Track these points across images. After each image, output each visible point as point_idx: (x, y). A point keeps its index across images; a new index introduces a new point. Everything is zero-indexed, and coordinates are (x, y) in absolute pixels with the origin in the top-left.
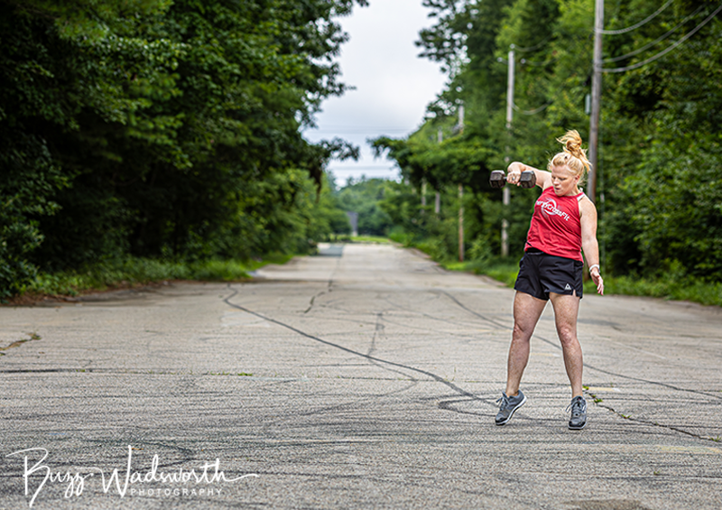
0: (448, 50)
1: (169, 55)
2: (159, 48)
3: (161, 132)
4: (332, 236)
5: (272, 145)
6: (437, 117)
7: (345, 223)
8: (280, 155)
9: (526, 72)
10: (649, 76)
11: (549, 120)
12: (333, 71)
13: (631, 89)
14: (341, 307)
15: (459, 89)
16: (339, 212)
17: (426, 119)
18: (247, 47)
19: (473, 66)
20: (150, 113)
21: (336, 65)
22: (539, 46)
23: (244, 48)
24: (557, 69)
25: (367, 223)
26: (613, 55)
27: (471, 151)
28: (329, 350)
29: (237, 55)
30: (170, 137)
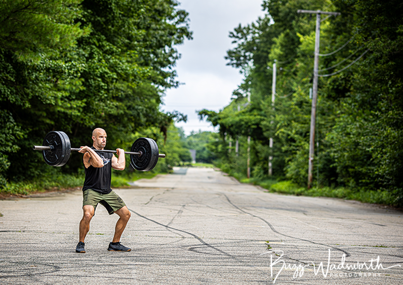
0: (242, 62)
1: (76, 69)
2: (70, 66)
3: (74, 109)
4: (181, 163)
5: (138, 114)
6: (238, 98)
7: (189, 156)
8: (143, 120)
9: (283, 75)
10: (343, 79)
11: (293, 101)
12: (173, 75)
13: (333, 86)
14: (165, 202)
15: (250, 83)
16: (185, 150)
17: (232, 99)
18: (121, 63)
19: (257, 71)
20: (69, 99)
21: (175, 71)
22: (290, 60)
23: (119, 64)
24: (298, 74)
25: (201, 156)
26: (327, 67)
27: (252, 118)
28: (149, 223)
29: (115, 68)
30: (79, 111)
